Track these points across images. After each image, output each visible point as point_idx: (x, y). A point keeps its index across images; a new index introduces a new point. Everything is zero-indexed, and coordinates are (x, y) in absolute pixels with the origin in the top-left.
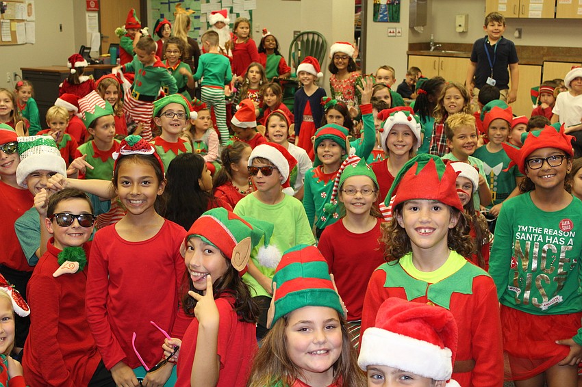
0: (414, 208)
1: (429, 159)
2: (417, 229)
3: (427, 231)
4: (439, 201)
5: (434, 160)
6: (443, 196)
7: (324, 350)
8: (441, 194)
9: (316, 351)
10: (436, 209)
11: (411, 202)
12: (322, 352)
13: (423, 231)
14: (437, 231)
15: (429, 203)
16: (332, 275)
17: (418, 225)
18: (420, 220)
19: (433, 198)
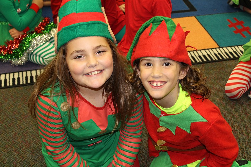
0: (148, 64)
1: (161, 21)
2: (150, 82)
3: (159, 84)
4: (170, 58)
5: (166, 21)
6: (172, 54)
7: (97, 71)
8: (171, 52)
9: (91, 72)
10: (167, 64)
11: (145, 60)
12: (96, 72)
13: (155, 84)
14: (168, 84)
15: (160, 61)
16: (103, 8)
17: (151, 79)
18: (152, 75)
19: (164, 55)
